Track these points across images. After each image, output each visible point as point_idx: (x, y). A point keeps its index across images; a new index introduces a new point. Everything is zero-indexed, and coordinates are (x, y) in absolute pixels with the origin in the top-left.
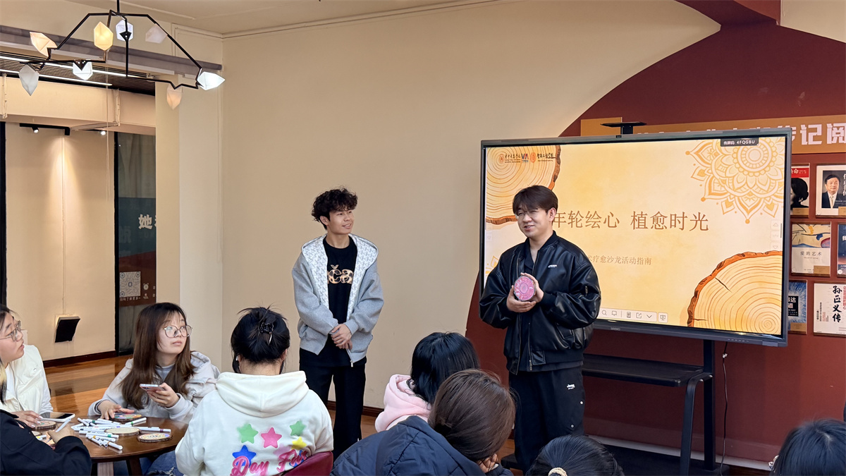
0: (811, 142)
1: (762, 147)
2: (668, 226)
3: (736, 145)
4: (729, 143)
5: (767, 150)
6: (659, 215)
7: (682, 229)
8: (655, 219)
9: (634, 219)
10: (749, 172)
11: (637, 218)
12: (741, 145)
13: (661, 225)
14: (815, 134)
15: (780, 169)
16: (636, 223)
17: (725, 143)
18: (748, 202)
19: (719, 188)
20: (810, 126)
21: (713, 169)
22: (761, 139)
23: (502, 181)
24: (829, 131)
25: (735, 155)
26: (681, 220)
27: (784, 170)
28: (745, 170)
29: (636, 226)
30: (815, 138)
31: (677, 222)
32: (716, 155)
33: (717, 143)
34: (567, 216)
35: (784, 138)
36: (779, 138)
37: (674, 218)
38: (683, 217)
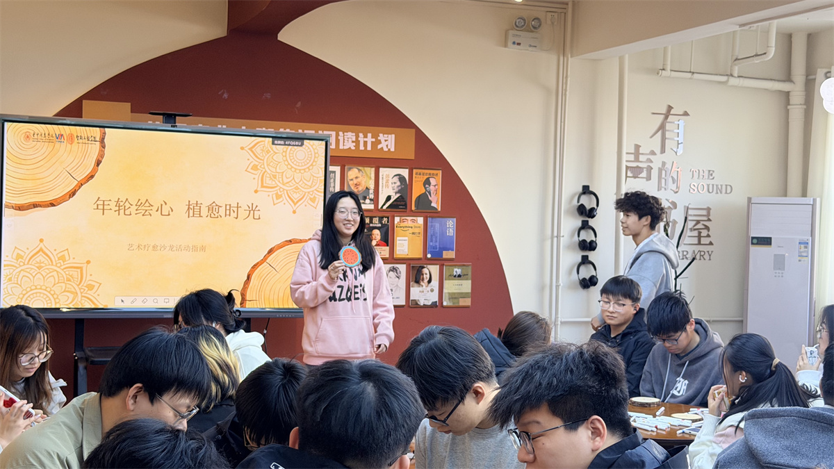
1: (307, 148)
2: (223, 215)
3: (285, 145)
4: (279, 142)
5: (311, 151)
6: (214, 204)
7: (236, 218)
8: (210, 208)
9: (189, 208)
10: (296, 169)
11: (191, 207)
12: (290, 145)
13: (216, 214)
15: (321, 168)
16: (191, 212)
17: (276, 142)
18: (294, 195)
19: (270, 182)
21: (265, 165)
22: (306, 142)
23: (29, 162)
25: (284, 154)
26: (235, 209)
27: (324, 169)
28: (292, 167)
29: (191, 214)
31: (232, 211)
32: (268, 152)
33: (269, 142)
34: (113, 204)
35: (324, 143)
36: (321, 142)
37: (229, 208)
38: (238, 207)
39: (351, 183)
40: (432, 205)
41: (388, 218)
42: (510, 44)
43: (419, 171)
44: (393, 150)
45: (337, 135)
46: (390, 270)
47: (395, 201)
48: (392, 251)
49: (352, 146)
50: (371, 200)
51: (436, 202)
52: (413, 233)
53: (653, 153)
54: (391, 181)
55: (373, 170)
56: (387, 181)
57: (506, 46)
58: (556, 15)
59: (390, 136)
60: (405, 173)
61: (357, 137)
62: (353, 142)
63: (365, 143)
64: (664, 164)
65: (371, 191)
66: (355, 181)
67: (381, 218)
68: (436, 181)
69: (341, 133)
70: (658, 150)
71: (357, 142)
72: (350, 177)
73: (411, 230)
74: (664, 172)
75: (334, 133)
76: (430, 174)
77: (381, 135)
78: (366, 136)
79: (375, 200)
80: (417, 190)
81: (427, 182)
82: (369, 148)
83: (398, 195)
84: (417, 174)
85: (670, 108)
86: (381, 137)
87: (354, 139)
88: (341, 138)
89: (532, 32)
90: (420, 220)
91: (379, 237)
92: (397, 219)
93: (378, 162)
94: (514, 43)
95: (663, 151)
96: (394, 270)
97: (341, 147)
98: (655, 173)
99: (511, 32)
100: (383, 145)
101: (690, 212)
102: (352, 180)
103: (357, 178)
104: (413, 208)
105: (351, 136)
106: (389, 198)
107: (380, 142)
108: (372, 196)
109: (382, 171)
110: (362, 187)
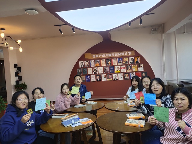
24: (118, 54)
41: (131, 65)
43: (136, 57)
44: (131, 54)
51: (139, 62)
52: (136, 67)
58: (160, 27)
60: (133, 58)
65: (128, 61)
68: (139, 59)
71: (125, 54)
72: (124, 60)
75: (121, 53)
76: (138, 57)
77: (129, 52)
80: (136, 60)
81: (137, 59)
82: (127, 55)
89: (156, 30)
90: (137, 65)
92: (133, 65)
94: (152, 33)
96: (132, 73)
97: (122, 55)
99: (151, 31)
100: (129, 54)
104: (135, 63)
105: (123, 53)
106: (131, 62)
109: (129, 58)
110: (126, 61)
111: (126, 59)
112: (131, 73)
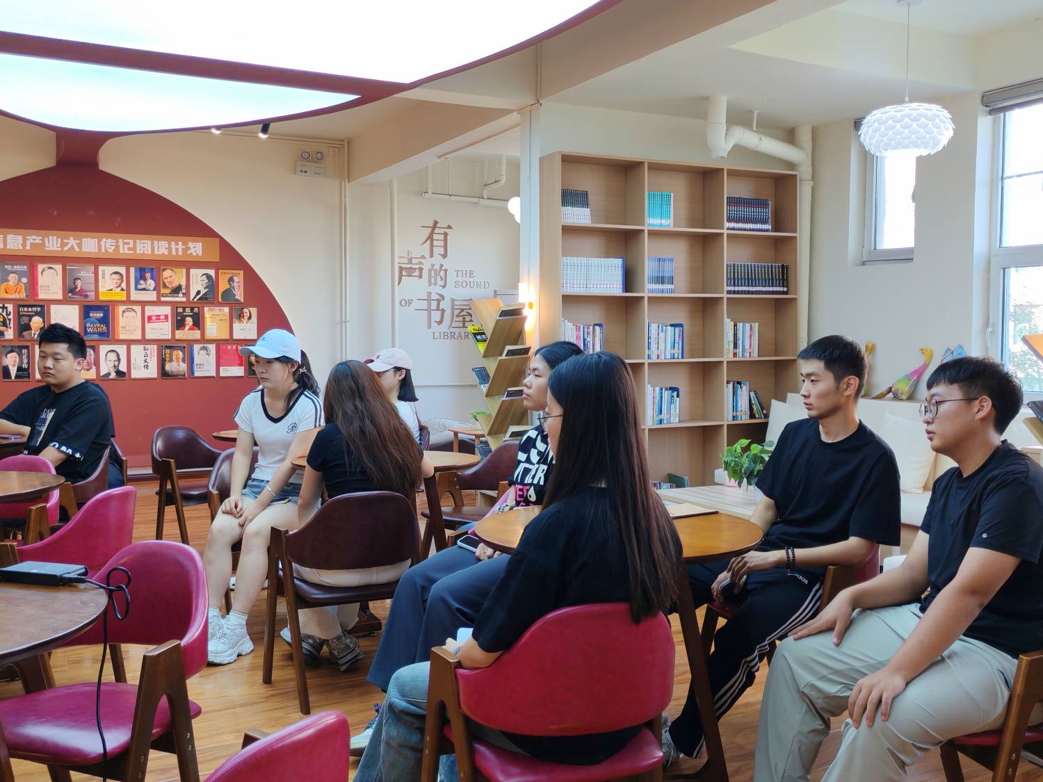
0: (126, 251)
14: (129, 246)
20: (125, 241)
24: (138, 245)
30: (129, 249)
39: (165, 281)
40: (236, 297)
41: (199, 308)
42: (298, 171)
43: (224, 271)
44: (200, 254)
45: (152, 244)
46: (201, 349)
47: (205, 294)
48: (203, 334)
49: (166, 252)
50: (183, 294)
51: (239, 295)
52: (221, 320)
53: (423, 257)
54: (200, 279)
55: (184, 270)
56: (197, 279)
57: (295, 174)
58: (337, 150)
59: (198, 244)
60: (212, 272)
61: (170, 244)
62: (166, 248)
63: (177, 250)
64: (433, 265)
65: (183, 287)
66: (169, 280)
67: (192, 309)
68: (239, 279)
69: (155, 242)
70: (427, 255)
71: (170, 249)
72: (165, 276)
73: (218, 318)
74: (433, 272)
75: (149, 242)
76: (233, 273)
77: (190, 243)
78: (177, 244)
79: (187, 294)
80: (223, 286)
81: (231, 280)
82: (180, 253)
83: (207, 290)
84: (222, 273)
85: (436, 223)
86: (190, 245)
87: (167, 247)
88: (156, 246)
89: (317, 162)
90: (226, 310)
91: (191, 323)
92: (206, 309)
93: (189, 264)
94: (302, 171)
95: (432, 255)
96: (205, 348)
97: (156, 253)
98: (425, 273)
99: (299, 163)
100: (192, 251)
101: (456, 303)
102: (166, 278)
103: (170, 277)
104: (220, 300)
105: (164, 244)
106: (198, 292)
107: (189, 249)
108: (184, 291)
109: (192, 271)
110: (175, 284)
111: (174, 277)
112: (197, 347)
